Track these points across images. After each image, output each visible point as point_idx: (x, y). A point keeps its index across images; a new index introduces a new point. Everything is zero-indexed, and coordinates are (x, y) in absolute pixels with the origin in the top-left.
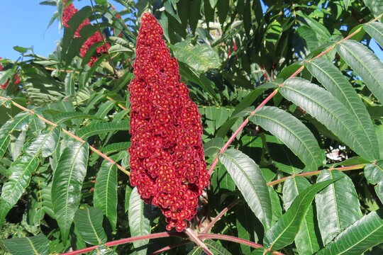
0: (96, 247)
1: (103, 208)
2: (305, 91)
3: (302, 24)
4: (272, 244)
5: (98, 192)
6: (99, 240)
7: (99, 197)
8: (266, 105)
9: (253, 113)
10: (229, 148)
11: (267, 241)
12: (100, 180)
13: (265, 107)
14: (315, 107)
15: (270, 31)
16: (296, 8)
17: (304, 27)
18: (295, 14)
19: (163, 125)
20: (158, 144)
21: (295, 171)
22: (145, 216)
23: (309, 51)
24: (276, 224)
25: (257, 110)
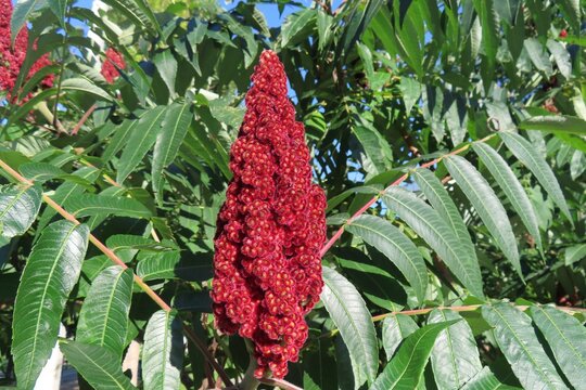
3: (358, 124)
5: (88, 315)
7: (90, 325)
9: (350, 221)
12: (97, 294)
15: (310, 122)
16: (349, 103)
17: (363, 127)
18: (347, 108)
19: (295, 212)
20: (278, 239)
21: (395, 308)
22: (173, 364)
23: (369, 160)
24: (382, 376)
25: (353, 219)
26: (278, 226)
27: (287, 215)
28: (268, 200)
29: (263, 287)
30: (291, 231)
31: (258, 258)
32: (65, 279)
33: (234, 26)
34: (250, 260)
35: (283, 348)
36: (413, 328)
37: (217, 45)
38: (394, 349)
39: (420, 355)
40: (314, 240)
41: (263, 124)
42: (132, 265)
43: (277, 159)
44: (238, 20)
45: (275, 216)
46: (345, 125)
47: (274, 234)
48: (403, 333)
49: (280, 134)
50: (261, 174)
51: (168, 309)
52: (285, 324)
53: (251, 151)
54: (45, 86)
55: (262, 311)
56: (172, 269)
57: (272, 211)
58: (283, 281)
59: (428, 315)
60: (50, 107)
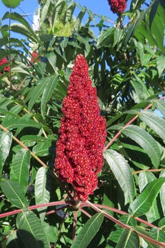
0: (22, 210)
1: (17, 180)
2: (153, 119)
3: (134, 79)
4: (134, 212)
5: (14, 169)
6: (23, 205)
7: (15, 172)
8: (131, 124)
9: (124, 128)
10: (108, 148)
11: (131, 210)
12: (17, 160)
13: (131, 125)
14: (159, 129)
15: (115, 79)
16: (132, 70)
17: (137, 81)
18: (131, 72)
19: (89, 130)
20: (82, 142)
21: (146, 168)
22: (47, 189)
23: (137, 96)
24: (136, 200)
25: (126, 127)
26: (82, 137)
27: (85, 132)
28: (78, 125)
29: (76, 163)
30: (87, 139)
31: (72, 150)
32: (3, 154)
33: (80, 38)
34: (69, 151)
35: (85, 189)
36: (153, 178)
37: (73, 48)
38: (144, 187)
39: (154, 192)
40: (99, 142)
41: (75, 90)
42: (31, 148)
43: (81, 106)
44: (81, 36)
45: (80, 132)
46: (129, 80)
47: (80, 140)
48: (148, 180)
49: (83, 95)
50: (74, 113)
51: (46, 166)
52: (85, 179)
53: (70, 103)
54: (6, 71)
55: (76, 173)
56: (48, 149)
57: (79, 130)
58: (84, 160)
59: (160, 172)
60: (9, 79)
